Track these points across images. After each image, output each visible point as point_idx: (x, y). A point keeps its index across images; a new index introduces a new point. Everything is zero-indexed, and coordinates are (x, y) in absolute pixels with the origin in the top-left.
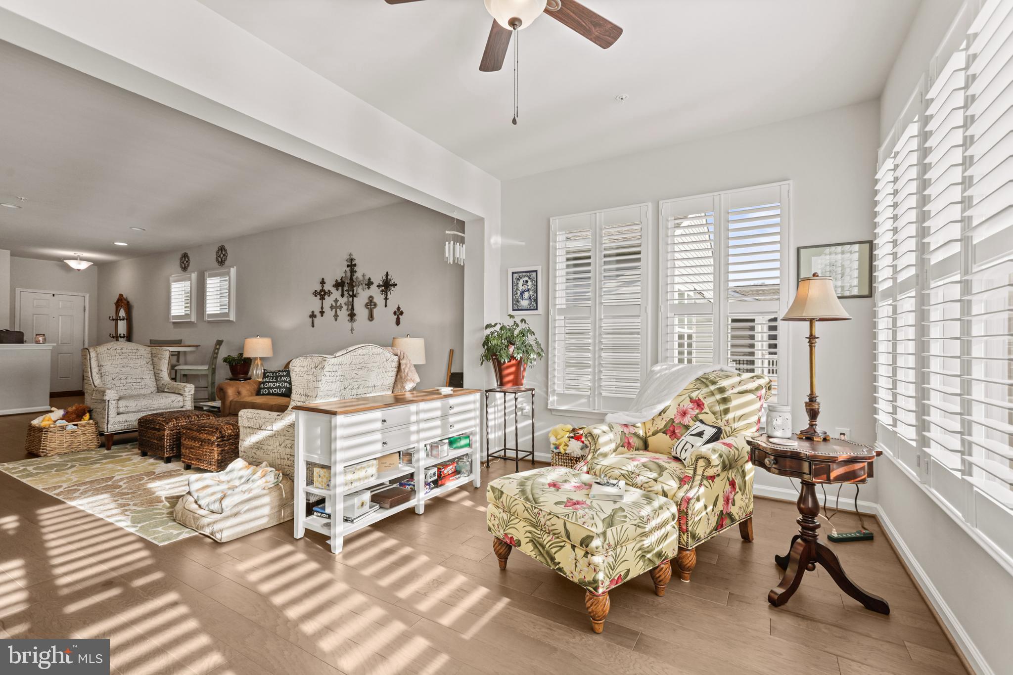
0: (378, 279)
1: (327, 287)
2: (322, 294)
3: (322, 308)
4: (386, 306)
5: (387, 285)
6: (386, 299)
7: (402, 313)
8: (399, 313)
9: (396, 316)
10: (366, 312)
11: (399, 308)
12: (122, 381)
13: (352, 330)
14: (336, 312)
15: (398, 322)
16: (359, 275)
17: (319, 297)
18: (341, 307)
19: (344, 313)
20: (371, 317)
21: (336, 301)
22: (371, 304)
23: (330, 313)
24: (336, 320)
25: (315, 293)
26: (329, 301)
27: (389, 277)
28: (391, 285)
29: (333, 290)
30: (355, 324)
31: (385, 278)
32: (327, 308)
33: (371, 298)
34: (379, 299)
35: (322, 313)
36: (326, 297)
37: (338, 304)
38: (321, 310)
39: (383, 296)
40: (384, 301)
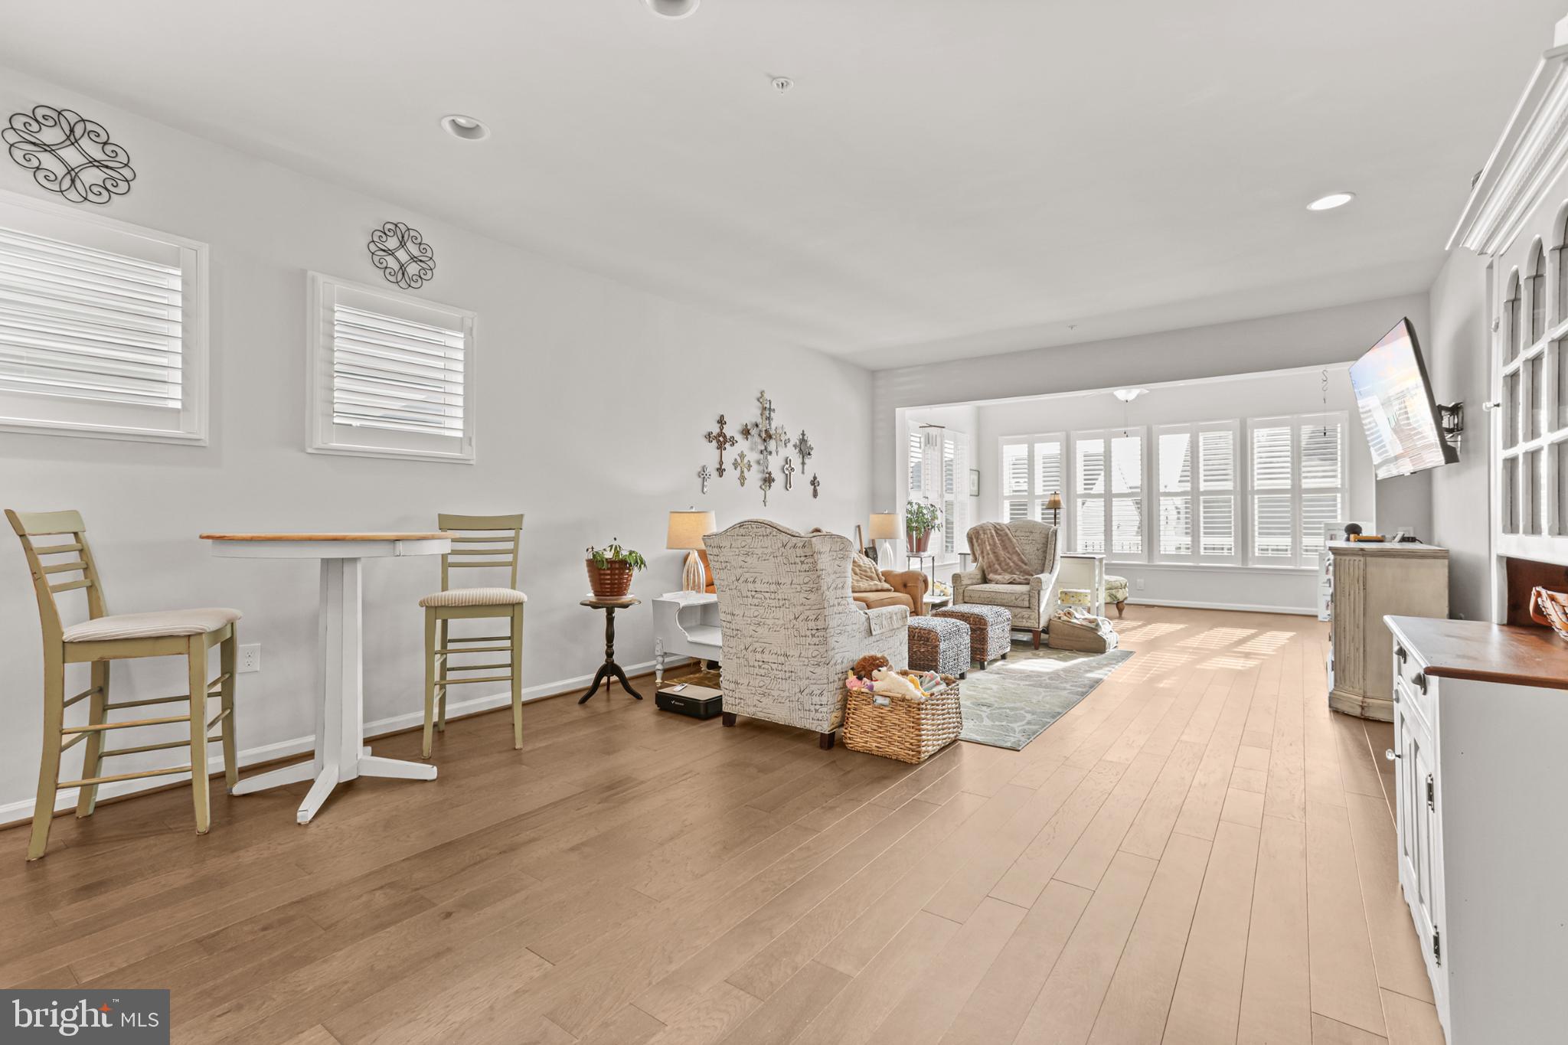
0: (795, 437)
1: (728, 431)
2: (721, 441)
3: (721, 463)
4: (803, 473)
5: (802, 447)
6: (803, 463)
7: (818, 484)
8: (814, 482)
9: (813, 487)
10: (783, 478)
11: (815, 478)
13: (765, 502)
14: (742, 472)
15: (815, 494)
17: (714, 443)
18: (749, 466)
19: (754, 477)
20: (787, 485)
21: (742, 456)
23: (732, 474)
24: (742, 484)
25: (709, 437)
26: (730, 454)
27: (805, 438)
28: (808, 448)
29: (738, 437)
30: (768, 493)
31: (801, 437)
32: (728, 465)
33: (787, 461)
34: (796, 461)
35: (721, 471)
36: (727, 445)
37: (746, 461)
38: (719, 467)
39: (800, 460)
40: (801, 466)
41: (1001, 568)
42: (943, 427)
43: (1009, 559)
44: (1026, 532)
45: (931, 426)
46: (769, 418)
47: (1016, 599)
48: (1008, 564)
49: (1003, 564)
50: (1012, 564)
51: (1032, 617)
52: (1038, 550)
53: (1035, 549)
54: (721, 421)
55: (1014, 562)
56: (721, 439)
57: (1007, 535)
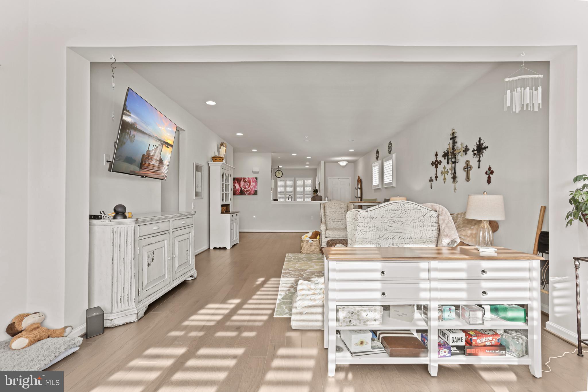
0: (473, 146)
1: (440, 158)
2: (436, 164)
3: (436, 174)
4: (479, 167)
5: (480, 149)
6: (479, 161)
7: (492, 172)
8: (490, 172)
9: (488, 176)
10: (464, 174)
11: (490, 168)
12: (333, 220)
13: (455, 189)
14: (445, 176)
15: (489, 181)
16: (458, 145)
17: (434, 166)
18: (447, 172)
19: (449, 177)
20: (468, 179)
21: (445, 168)
22: (468, 167)
23: (440, 179)
24: (445, 182)
25: (433, 164)
26: (440, 168)
27: (482, 142)
28: (483, 148)
29: (442, 159)
30: (457, 185)
31: (478, 143)
32: (439, 175)
33: (468, 163)
34: (474, 162)
35: (436, 178)
36: (439, 165)
37: (446, 170)
39: (477, 159)
54: (436, 155)
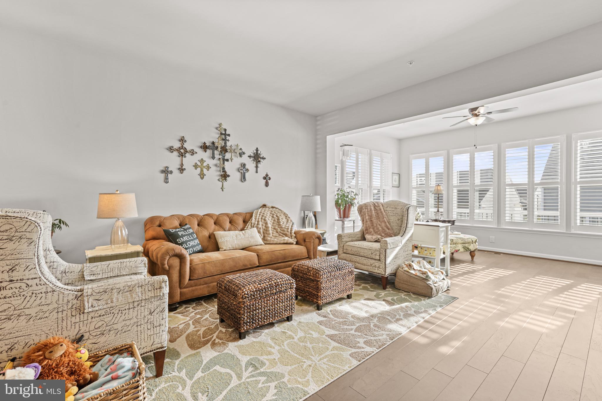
0: (250, 151)
1: (188, 146)
2: (182, 152)
3: (182, 165)
4: (256, 172)
5: (257, 157)
6: (257, 167)
7: (271, 179)
8: (266, 178)
9: (265, 180)
11: (267, 175)
13: (222, 189)
14: (202, 171)
15: (267, 185)
17: (176, 153)
18: (208, 168)
19: (213, 174)
20: (243, 178)
21: (201, 161)
22: (243, 169)
23: (192, 173)
24: (202, 178)
25: (171, 149)
26: (189, 161)
27: (259, 152)
29: (198, 150)
30: (225, 183)
31: (255, 151)
32: (188, 166)
33: (243, 165)
34: (250, 165)
35: (182, 170)
36: (187, 155)
37: (205, 164)
38: (180, 167)
39: (255, 165)
40: (255, 169)
41: (374, 231)
42: (352, 145)
43: (379, 225)
44: (392, 208)
45: (346, 145)
46: (225, 140)
47: (372, 254)
48: (378, 229)
49: (375, 228)
50: (380, 229)
51: (381, 267)
52: (398, 220)
53: (397, 219)
54: (182, 140)
55: (382, 228)
56: (182, 151)
57: (380, 210)
